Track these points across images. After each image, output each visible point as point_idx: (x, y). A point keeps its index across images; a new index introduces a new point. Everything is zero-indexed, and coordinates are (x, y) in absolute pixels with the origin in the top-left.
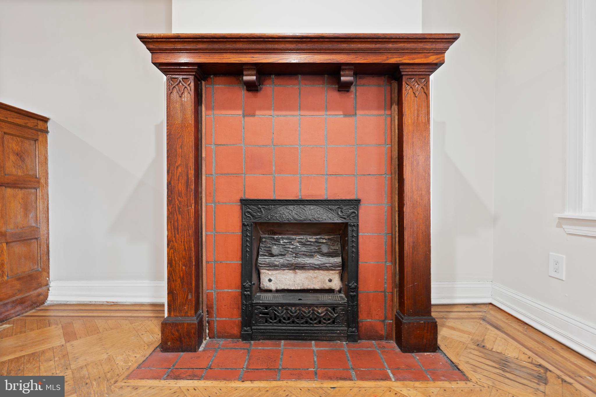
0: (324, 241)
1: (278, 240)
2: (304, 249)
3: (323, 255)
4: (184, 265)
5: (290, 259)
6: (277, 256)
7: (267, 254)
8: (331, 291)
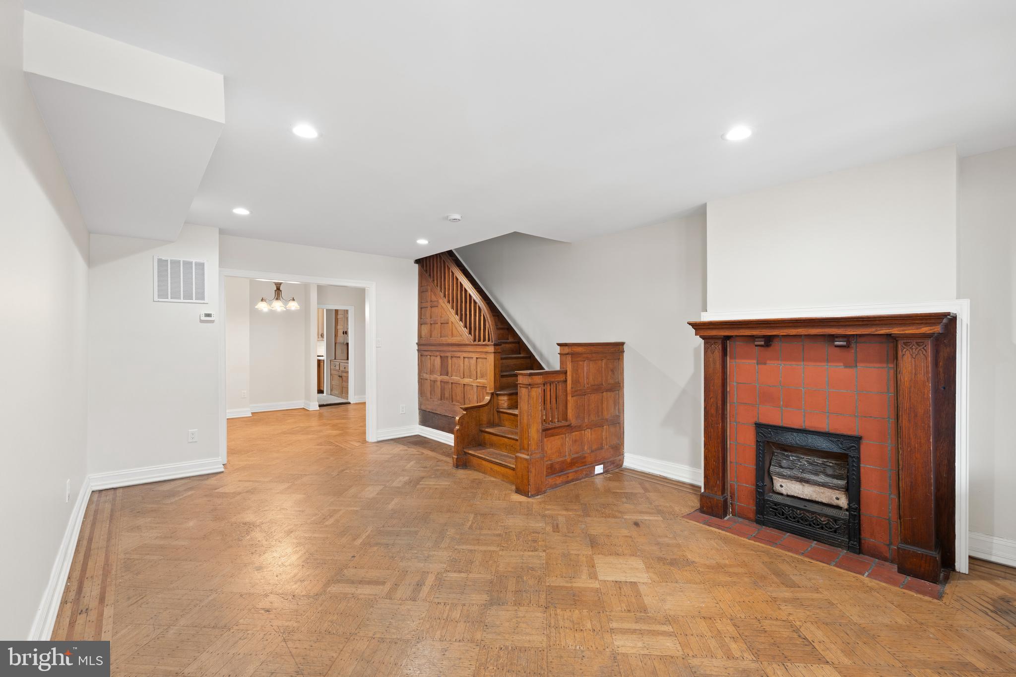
0: (831, 465)
1: (788, 456)
2: (810, 467)
3: (827, 475)
4: (714, 461)
5: (796, 473)
6: (786, 468)
7: (778, 465)
8: (838, 507)
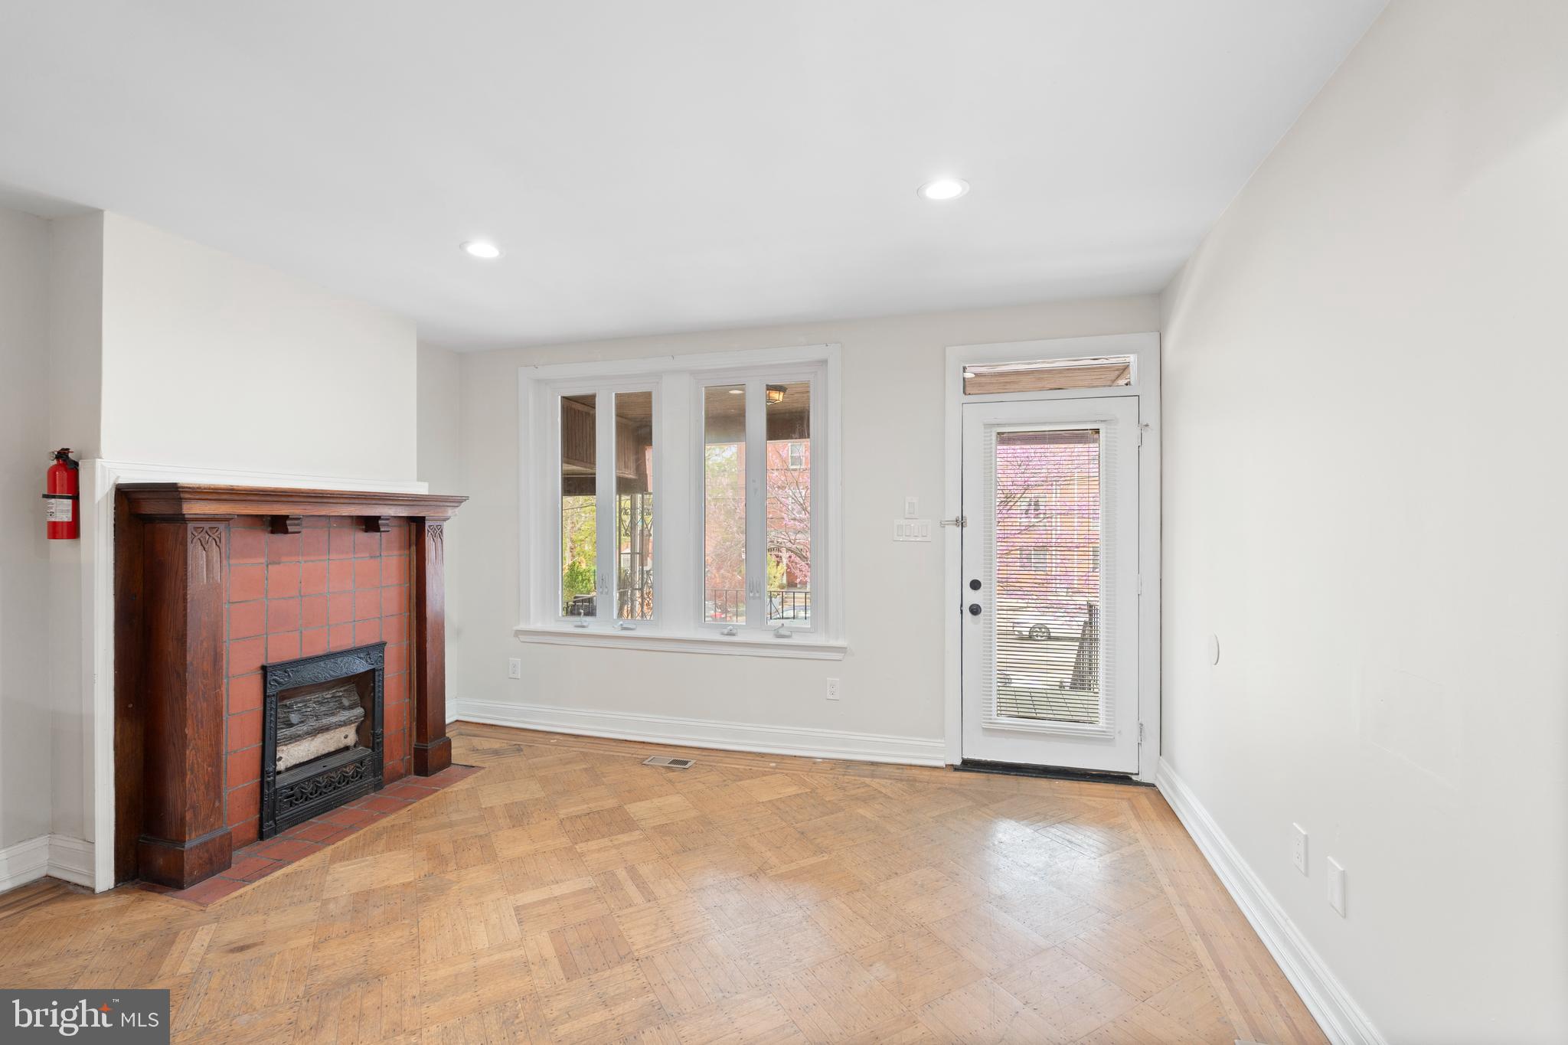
0: (341, 694)
1: (290, 707)
2: (323, 709)
3: (344, 708)
4: (209, 766)
5: (313, 723)
6: (297, 724)
7: (284, 726)
8: (347, 748)
